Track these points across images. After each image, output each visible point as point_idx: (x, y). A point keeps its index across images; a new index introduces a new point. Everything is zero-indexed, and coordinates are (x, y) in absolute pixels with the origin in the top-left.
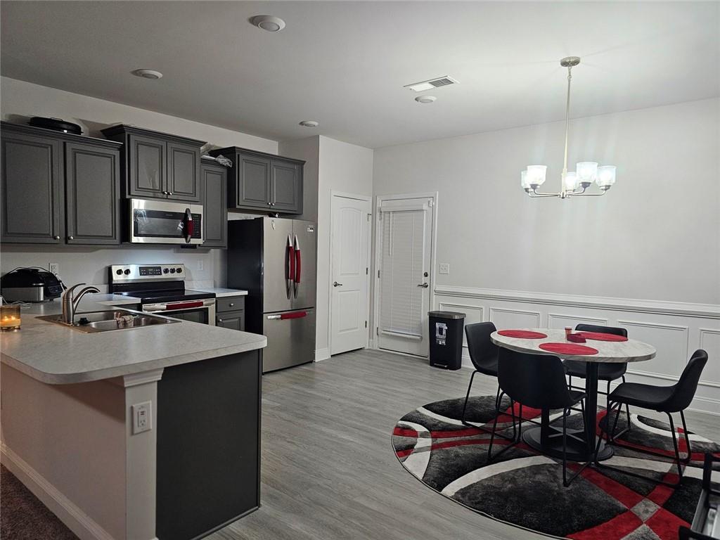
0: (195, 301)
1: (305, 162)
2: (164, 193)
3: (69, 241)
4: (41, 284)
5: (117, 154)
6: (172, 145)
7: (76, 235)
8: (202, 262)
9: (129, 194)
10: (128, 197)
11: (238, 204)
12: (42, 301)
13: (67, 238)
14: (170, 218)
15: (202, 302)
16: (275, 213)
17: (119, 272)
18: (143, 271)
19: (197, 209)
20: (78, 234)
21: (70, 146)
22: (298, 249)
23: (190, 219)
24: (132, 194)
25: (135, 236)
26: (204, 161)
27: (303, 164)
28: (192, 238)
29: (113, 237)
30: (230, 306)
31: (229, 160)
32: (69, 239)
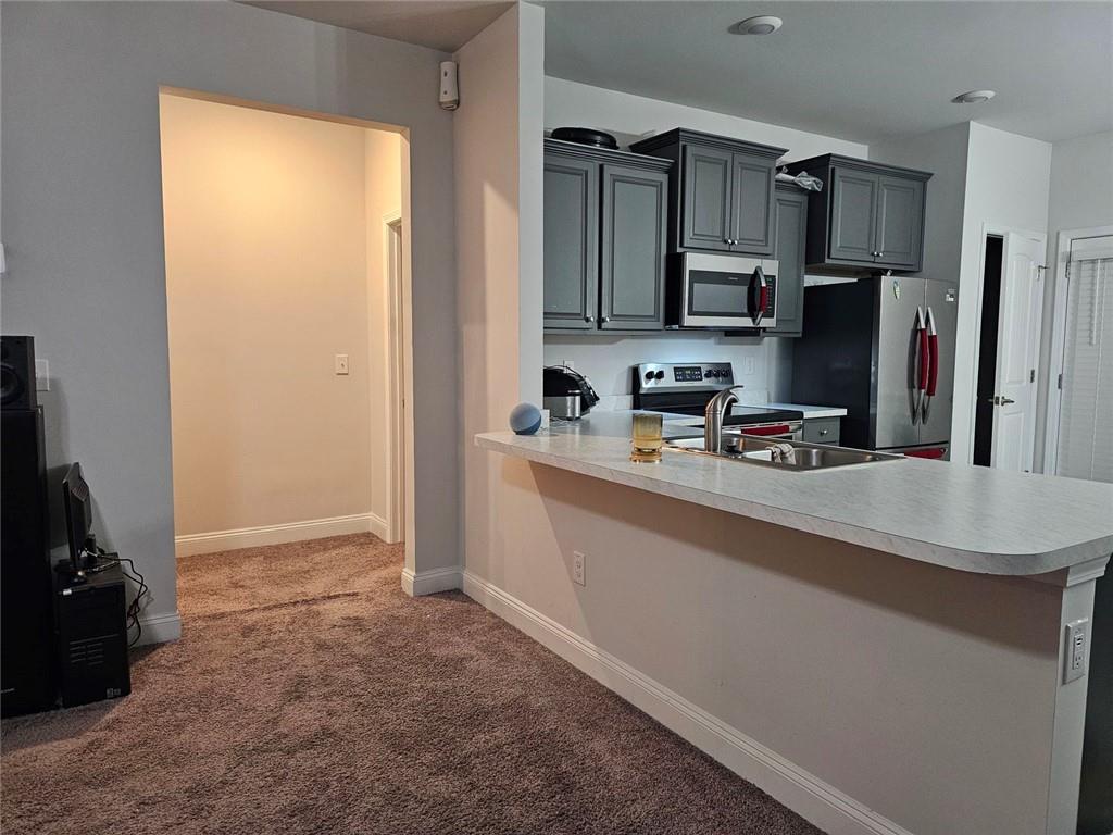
0: (776, 424)
1: (931, 175)
2: (726, 242)
3: (604, 325)
4: (577, 392)
5: (664, 178)
6: (741, 158)
7: (613, 316)
8: (752, 359)
9: (681, 246)
10: (679, 250)
11: (829, 257)
12: (577, 418)
13: (600, 320)
14: (735, 283)
15: (787, 426)
16: (886, 270)
17: (650, 376)
18: (681, 372)
19: (770, 267)
20: (615, 313)
21: (608, 170)
22: (934, 334)
23: (764, 285)
24: (685, 245)
25: (689, 315)
26: (781, 185)
27: (928, 179)
28: (762, 316)
29: (655, 317)
30: (822, 434)
31: (817, 179)
32: (604, 320)
